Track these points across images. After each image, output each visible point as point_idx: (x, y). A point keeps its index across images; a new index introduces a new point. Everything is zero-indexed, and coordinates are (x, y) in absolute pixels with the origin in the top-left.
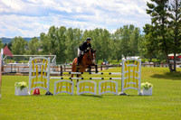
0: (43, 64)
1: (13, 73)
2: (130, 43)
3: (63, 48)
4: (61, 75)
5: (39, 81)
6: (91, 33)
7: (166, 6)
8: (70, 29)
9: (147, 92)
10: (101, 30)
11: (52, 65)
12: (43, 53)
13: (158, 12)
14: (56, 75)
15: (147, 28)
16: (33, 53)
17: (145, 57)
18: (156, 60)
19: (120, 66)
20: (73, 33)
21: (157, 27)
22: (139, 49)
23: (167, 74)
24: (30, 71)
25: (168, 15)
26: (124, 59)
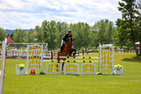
0: (37, 50)
1: (14, 57)
2: (105, 34)
3: (53, 37)
4: (52, 59)
5: (35, 64)
6: (75, 25)
7: (134, 5)
8: (59, 23)
9: (119, 72)
10: (83, 24)
11: (44, 51)
12: (37, 41)
13: (127, 9)
14: (48, 59)
15: (119, 22)
16: (30, 41)
17: (117, 44)
18: (125, 47)
19: (98, 52)
20: (61, 26)
21: (126, 21)
22: (113, 38)
23: (134, 58)
24: (28, 55)
25: (135, 11)
26: (100, 46)
